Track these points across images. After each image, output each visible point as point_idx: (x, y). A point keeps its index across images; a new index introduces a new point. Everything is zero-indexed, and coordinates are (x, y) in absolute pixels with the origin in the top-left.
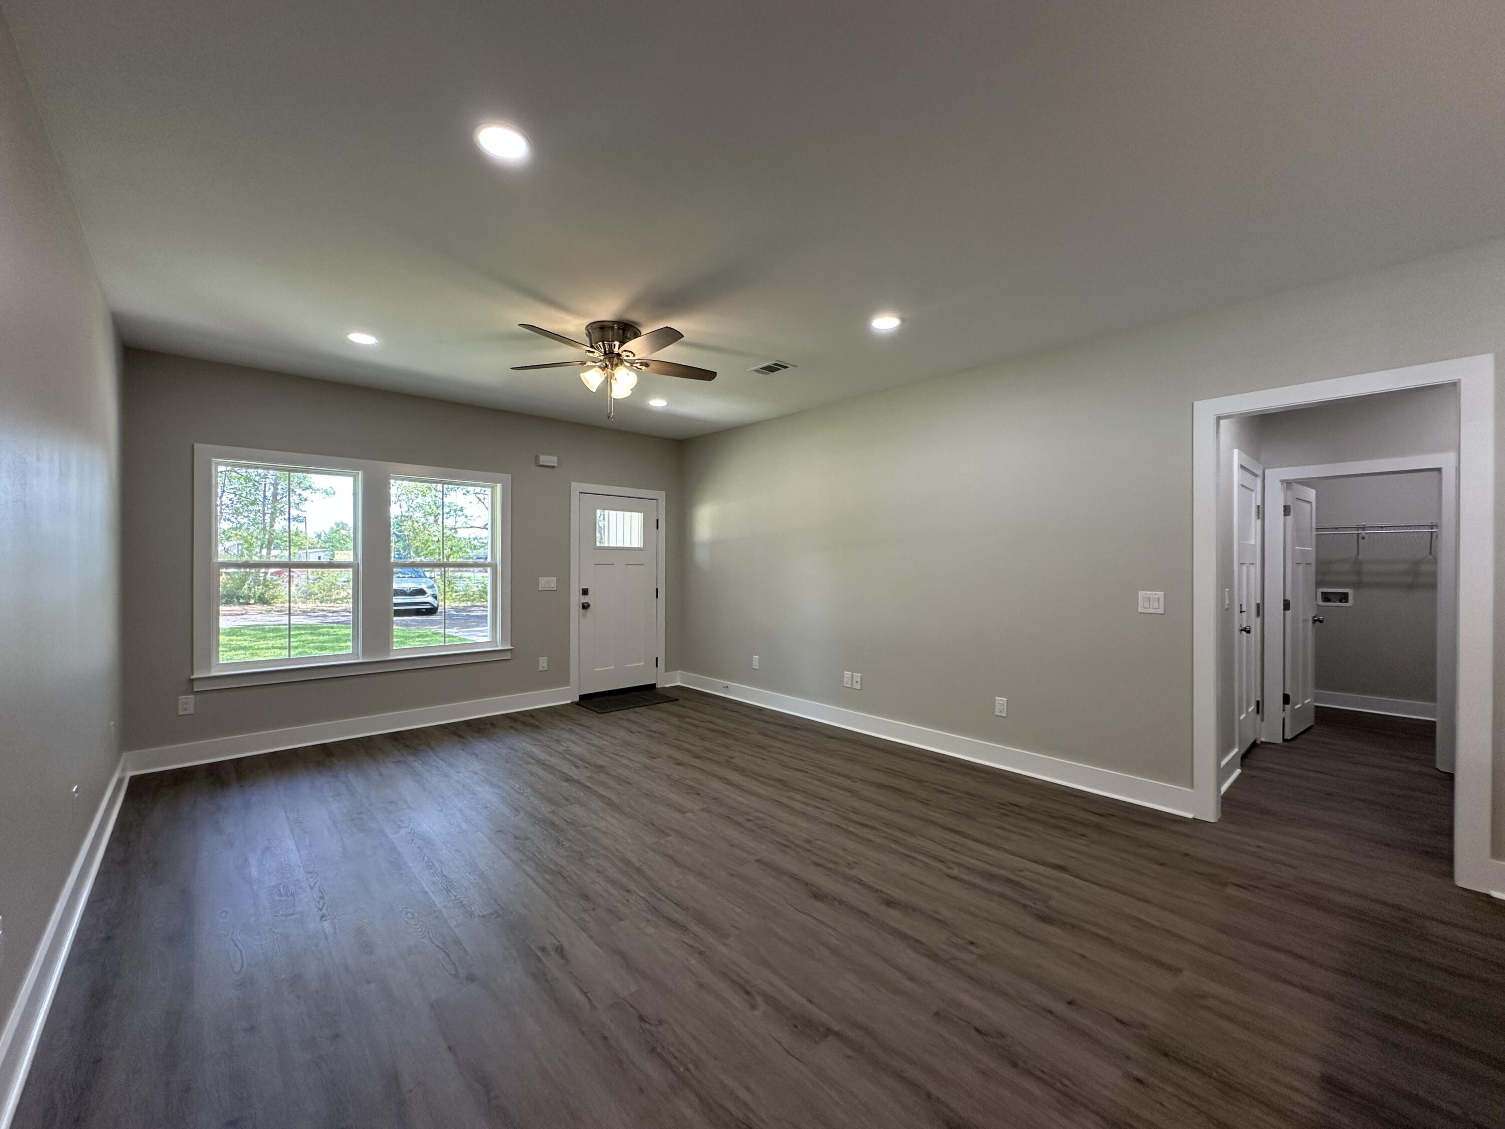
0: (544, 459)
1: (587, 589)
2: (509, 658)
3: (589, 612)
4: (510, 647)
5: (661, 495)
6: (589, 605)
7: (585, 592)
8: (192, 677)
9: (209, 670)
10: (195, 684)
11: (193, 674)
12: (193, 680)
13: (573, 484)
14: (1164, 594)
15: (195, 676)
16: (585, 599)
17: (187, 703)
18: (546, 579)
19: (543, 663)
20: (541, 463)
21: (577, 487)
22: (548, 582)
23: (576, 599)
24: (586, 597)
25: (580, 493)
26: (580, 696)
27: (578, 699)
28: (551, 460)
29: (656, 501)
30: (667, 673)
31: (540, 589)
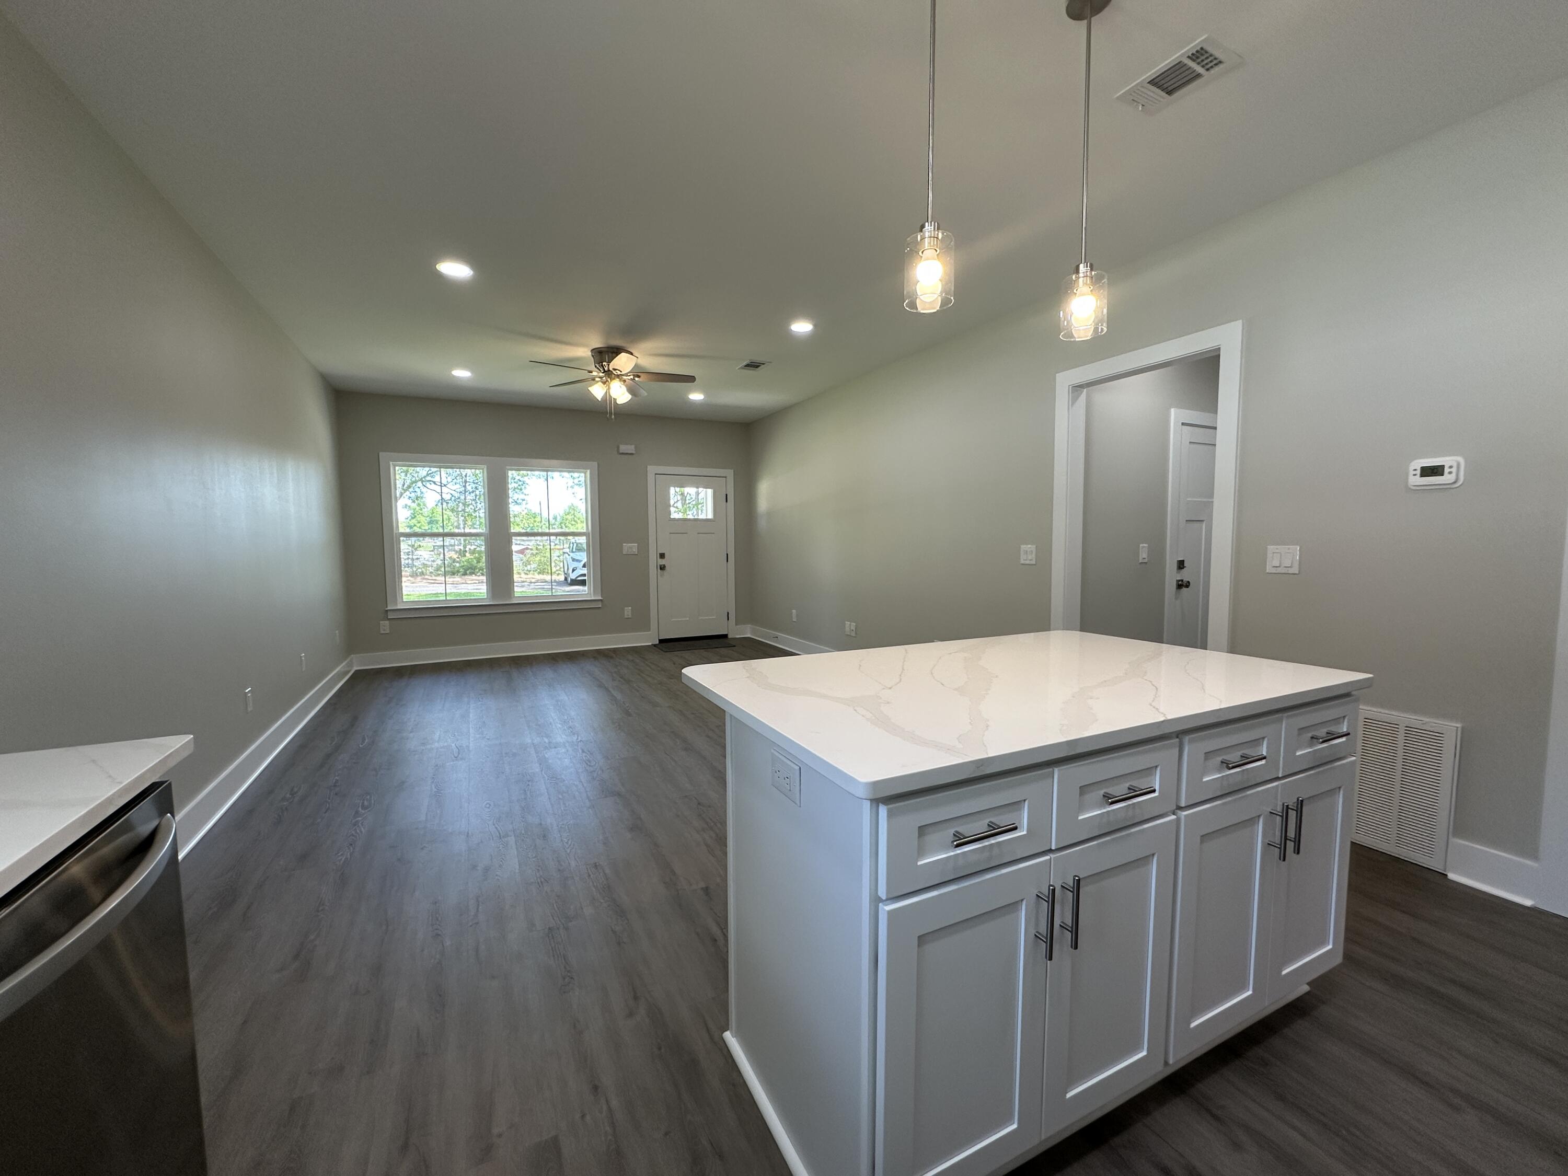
0: (623, 448)
1: (664, 554)
2: (600, 606)
3: (665, 573)
4: (600, 598)
5: (730, 473)
6: (664, 566)
7: (662, 556)
8: (386, 609)
9: (396, 604)
10: (389, 613)
11: (387, 607)
12: (387, 611)
13: (649, 467)
14: (1036, 547)
15: (389, 608)
16: (662, 562)
17: (385, 626)
18: (629, 545)
19: (628, 611)
20: (621, 452)
21: (652, 470)
22: (631, 547)
23: (652, 560)
24: (663, 560)
25: (656, 474)
26: (661, 641)
27: (657, 642)
28: (630, 448)
29: (725, 478)
30: (738, 626)
31: (624, 553)
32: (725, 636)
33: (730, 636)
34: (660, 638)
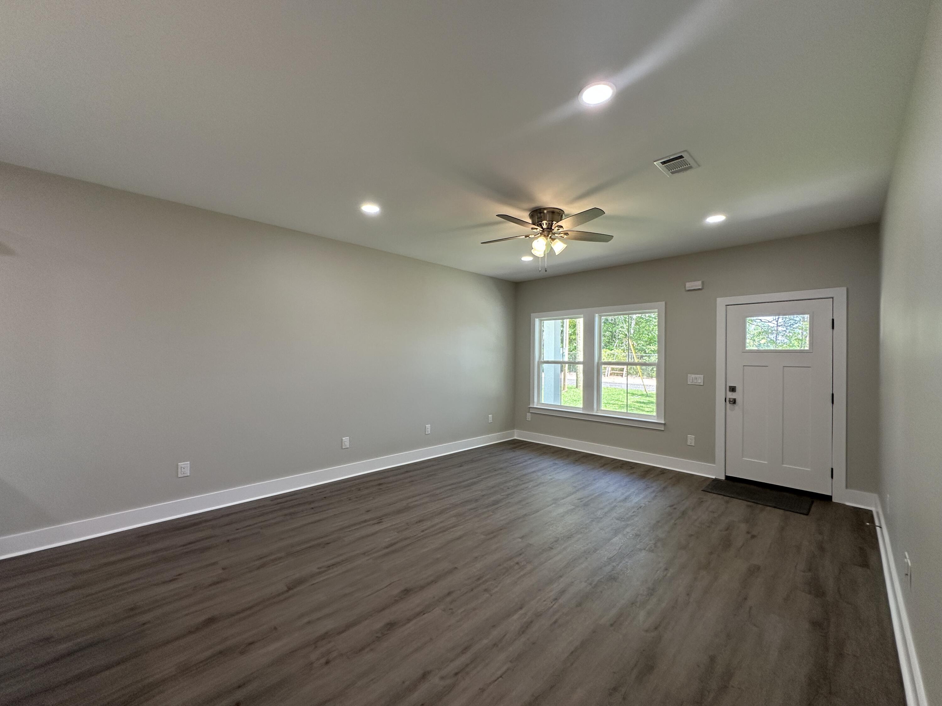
0: (689, 285)
1: (735, 387)
2: (663, 430)
3: (736, 407)
4: (663, 422)
5: (840, 293)
6: (734, 400)
7: (733, 389)
9: (534, 404)
10: (531, 409)
13: (719, 300)
15: (530, 406)
16: (731, 395)
17: (529, 417)
18: (693, 376)
19: (691, 439)
20: (687, 289)
21: (721, 302)
22: (695, 379)
23: (721, 393)
24: (734, 394)
25: (728, 305)
26: (727, 477)
27: (723, 478)
28: (697, 284)
29: (832, 299)
30: (848, 490)
31: (689, 383)
32: (829, 498)
33: (834, 500)
34: (726, 475)
